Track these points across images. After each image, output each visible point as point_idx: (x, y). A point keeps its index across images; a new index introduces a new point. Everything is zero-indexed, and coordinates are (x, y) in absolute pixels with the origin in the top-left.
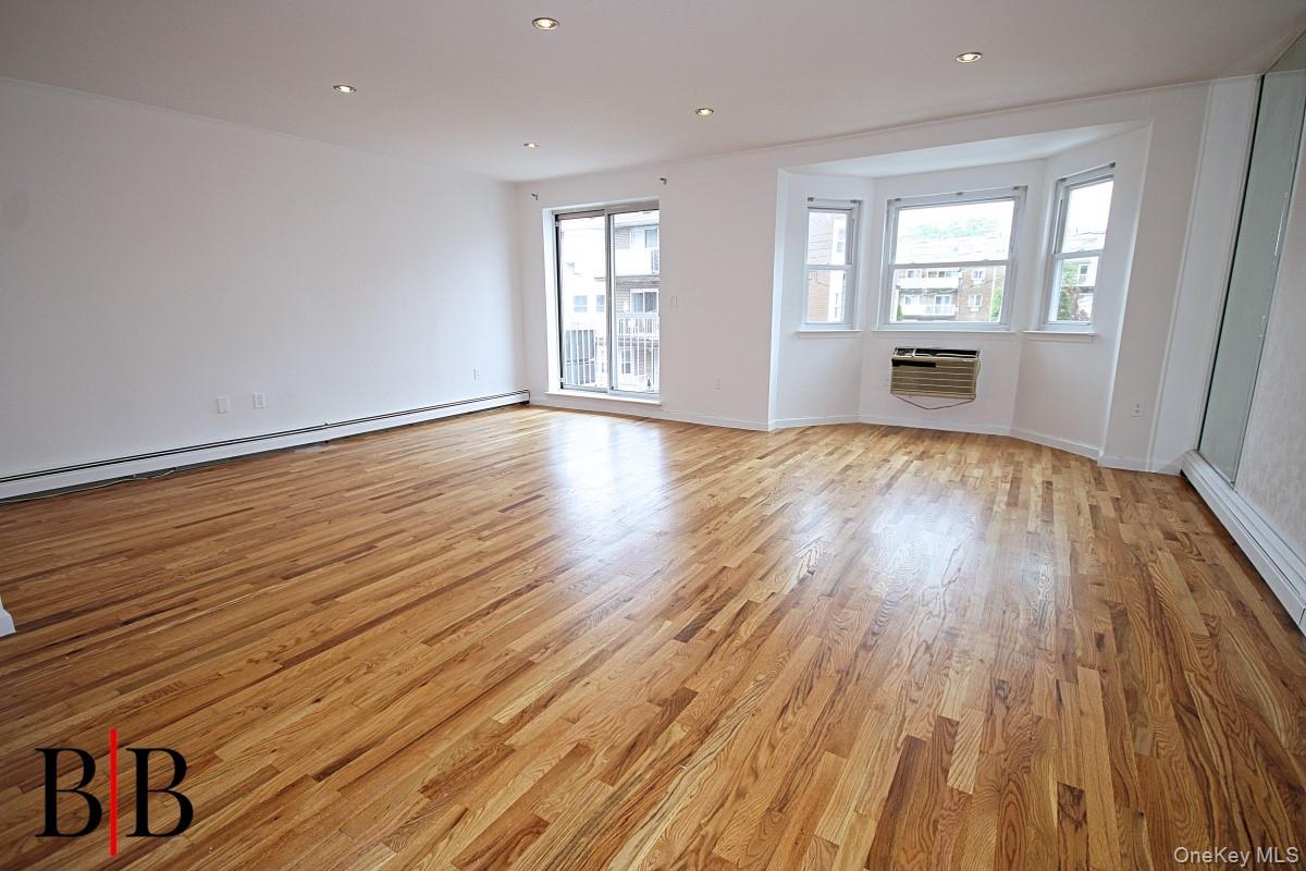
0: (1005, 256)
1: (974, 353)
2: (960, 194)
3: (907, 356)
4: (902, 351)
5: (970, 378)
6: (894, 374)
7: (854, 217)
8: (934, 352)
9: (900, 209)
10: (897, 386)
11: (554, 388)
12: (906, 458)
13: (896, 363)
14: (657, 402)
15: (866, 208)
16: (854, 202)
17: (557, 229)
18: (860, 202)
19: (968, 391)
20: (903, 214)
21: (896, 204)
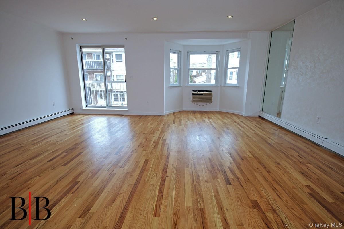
0: (215, 68)
1: (211, 91)
3: (196, 93)
4: (194, 91)
5: (211, 97)
6: (193, 97)
7: (179, 55)
8: (202, 91)
9: (190, 54)
10: (194, 100)
11: (84, 107)
13: (193, 94)
14: (127, 109)
15: (182, 52)
16: (180, 51)
17: (81, 51)
19: (211, 101)
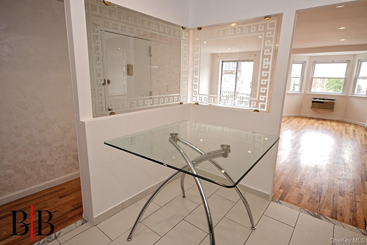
0: (344, 77)
1: (334, 100)
2: (333, 61)
4: (315, 99)
5: (333, 106)
6: (312, 104)
7: (304, 65)
8: (323, 99)
9: (316, 63)
10: (313, 107)
12: (318, 124)
13: (313, 102)
15: (307, 63)
17: (222, 65)
18: (305, 62)
19: (333, 109)
20: (316, 65)
21: (315, 62)
